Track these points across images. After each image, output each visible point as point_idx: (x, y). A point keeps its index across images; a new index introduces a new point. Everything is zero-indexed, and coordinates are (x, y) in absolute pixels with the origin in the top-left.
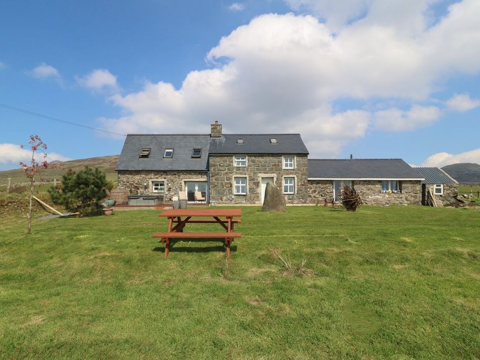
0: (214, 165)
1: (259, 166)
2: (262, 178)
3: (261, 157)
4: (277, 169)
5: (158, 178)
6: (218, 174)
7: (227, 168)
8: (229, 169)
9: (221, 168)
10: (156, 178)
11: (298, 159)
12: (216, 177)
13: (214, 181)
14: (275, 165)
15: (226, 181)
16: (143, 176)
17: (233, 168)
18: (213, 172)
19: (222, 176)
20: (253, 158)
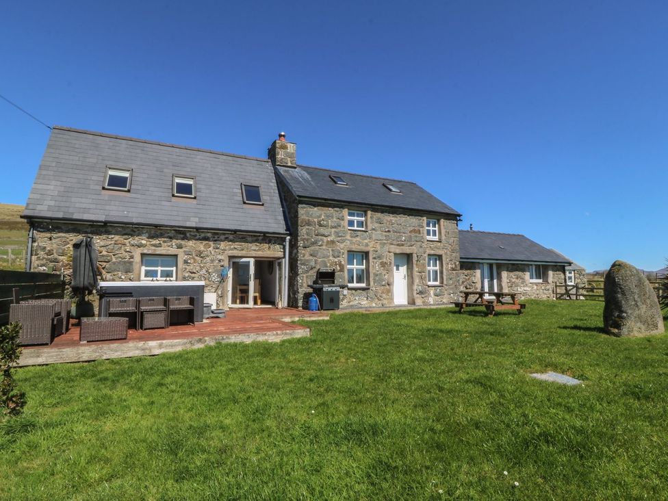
0: (309, 223)
1: (389, 231)
2: (395, 254)
3: (393, 213)
4: (418, 239)
5: (160, 245)
6: (314, 243)
7: (333, 230)
8: (337, 234)
9: (322, 230)
10: (155, 245)
11: (445, 224)
12: (312, 248)
13: (307, 257)
14: (414, 231)
15: (331, 258)
16: (117, 237)
17: (345, 232)
18: (306, 237)
19: (324, 247)
20: (379, 215)
